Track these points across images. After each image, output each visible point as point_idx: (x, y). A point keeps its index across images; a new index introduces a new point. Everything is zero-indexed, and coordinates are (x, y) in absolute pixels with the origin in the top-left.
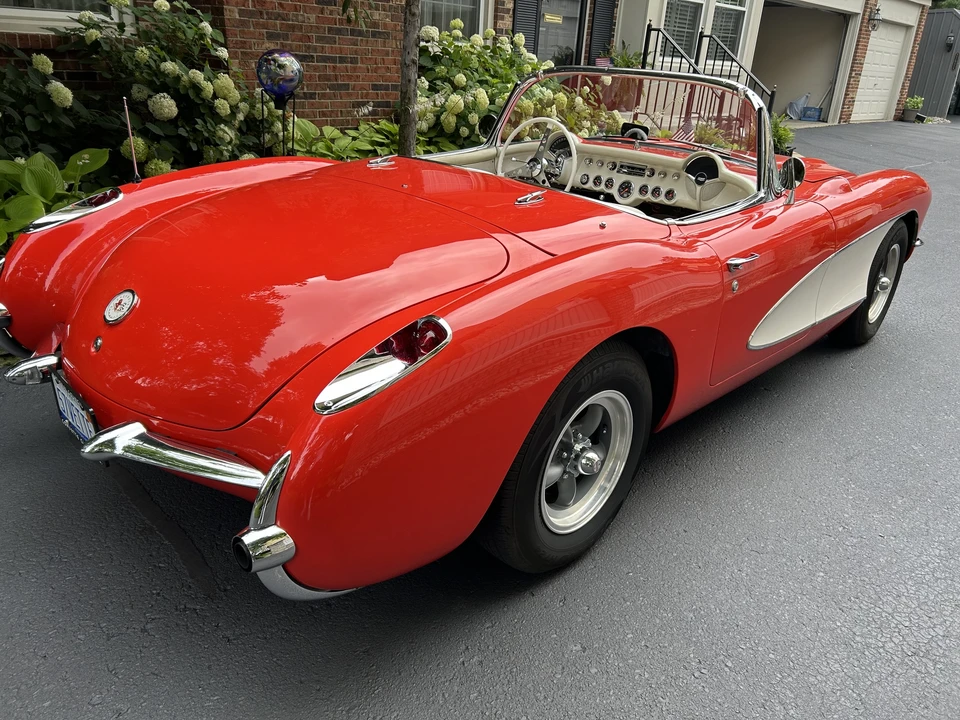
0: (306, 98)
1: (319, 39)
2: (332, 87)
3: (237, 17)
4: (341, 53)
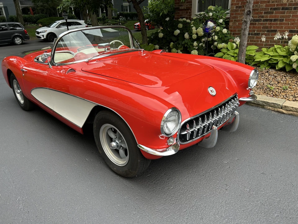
0: (255, 35)
1: (265, 13)
2: (268, 31)
3: (235, 9)
4: (275, 17)
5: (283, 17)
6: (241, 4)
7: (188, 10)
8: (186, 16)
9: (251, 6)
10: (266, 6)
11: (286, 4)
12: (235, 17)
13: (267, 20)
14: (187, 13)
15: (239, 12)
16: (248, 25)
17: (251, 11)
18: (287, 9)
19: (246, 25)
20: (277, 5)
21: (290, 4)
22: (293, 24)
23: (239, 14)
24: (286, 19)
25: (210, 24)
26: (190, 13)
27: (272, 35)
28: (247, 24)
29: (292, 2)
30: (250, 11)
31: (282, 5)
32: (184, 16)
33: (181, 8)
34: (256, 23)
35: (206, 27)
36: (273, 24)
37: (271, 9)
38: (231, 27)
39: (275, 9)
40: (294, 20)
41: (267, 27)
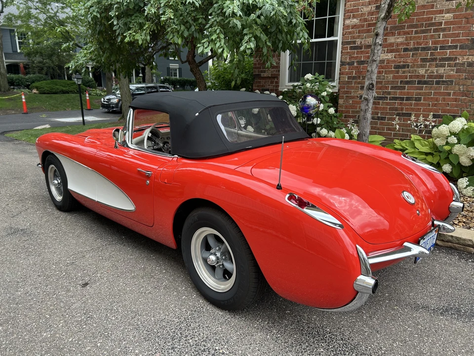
5: (420, 94)
6: (356, 74)
7: (274, 78)
8: (271, 87)
9: (374, 77)
10: (394, 77)
11: (423, 76)
12: (347, 92)
13: (396, 99)
14: (272, 83)
15: (353, 85)
16: (371, 105)
17: (375, 83)
18: (425, 83)
19: (367, 105)
20: (411, 77)
21: (430, 77)
22: (435, 105)
23: (353, 88)
24: (424, 98)
25: (311, 100)
26: (277, 83)
27: (404, 121)
28: (368, 102)
29: (433, 73)
30: (372, 84)
31: (418, 76)
32: (268, 87)
33: (262, 75)
34: (379, 103)
35: (304, 104)
36: (405, 104)
37: (401, 82)
38: (341, 107)
39: (407, 83)
40: (437, 100)
41: (396, 109)
